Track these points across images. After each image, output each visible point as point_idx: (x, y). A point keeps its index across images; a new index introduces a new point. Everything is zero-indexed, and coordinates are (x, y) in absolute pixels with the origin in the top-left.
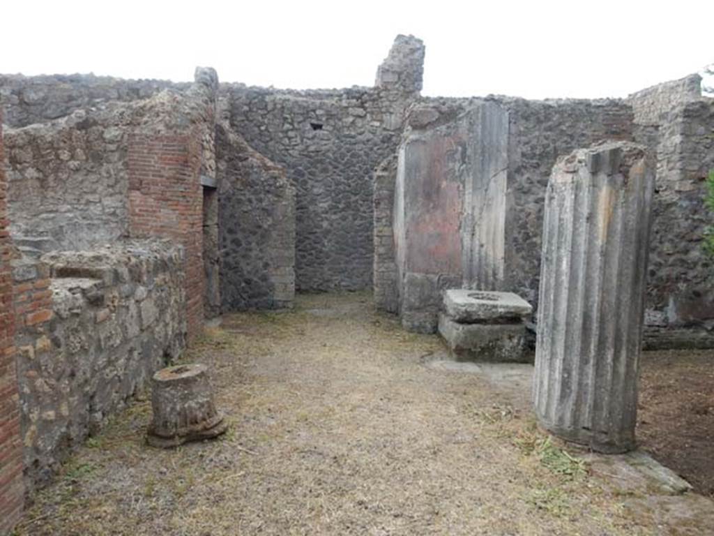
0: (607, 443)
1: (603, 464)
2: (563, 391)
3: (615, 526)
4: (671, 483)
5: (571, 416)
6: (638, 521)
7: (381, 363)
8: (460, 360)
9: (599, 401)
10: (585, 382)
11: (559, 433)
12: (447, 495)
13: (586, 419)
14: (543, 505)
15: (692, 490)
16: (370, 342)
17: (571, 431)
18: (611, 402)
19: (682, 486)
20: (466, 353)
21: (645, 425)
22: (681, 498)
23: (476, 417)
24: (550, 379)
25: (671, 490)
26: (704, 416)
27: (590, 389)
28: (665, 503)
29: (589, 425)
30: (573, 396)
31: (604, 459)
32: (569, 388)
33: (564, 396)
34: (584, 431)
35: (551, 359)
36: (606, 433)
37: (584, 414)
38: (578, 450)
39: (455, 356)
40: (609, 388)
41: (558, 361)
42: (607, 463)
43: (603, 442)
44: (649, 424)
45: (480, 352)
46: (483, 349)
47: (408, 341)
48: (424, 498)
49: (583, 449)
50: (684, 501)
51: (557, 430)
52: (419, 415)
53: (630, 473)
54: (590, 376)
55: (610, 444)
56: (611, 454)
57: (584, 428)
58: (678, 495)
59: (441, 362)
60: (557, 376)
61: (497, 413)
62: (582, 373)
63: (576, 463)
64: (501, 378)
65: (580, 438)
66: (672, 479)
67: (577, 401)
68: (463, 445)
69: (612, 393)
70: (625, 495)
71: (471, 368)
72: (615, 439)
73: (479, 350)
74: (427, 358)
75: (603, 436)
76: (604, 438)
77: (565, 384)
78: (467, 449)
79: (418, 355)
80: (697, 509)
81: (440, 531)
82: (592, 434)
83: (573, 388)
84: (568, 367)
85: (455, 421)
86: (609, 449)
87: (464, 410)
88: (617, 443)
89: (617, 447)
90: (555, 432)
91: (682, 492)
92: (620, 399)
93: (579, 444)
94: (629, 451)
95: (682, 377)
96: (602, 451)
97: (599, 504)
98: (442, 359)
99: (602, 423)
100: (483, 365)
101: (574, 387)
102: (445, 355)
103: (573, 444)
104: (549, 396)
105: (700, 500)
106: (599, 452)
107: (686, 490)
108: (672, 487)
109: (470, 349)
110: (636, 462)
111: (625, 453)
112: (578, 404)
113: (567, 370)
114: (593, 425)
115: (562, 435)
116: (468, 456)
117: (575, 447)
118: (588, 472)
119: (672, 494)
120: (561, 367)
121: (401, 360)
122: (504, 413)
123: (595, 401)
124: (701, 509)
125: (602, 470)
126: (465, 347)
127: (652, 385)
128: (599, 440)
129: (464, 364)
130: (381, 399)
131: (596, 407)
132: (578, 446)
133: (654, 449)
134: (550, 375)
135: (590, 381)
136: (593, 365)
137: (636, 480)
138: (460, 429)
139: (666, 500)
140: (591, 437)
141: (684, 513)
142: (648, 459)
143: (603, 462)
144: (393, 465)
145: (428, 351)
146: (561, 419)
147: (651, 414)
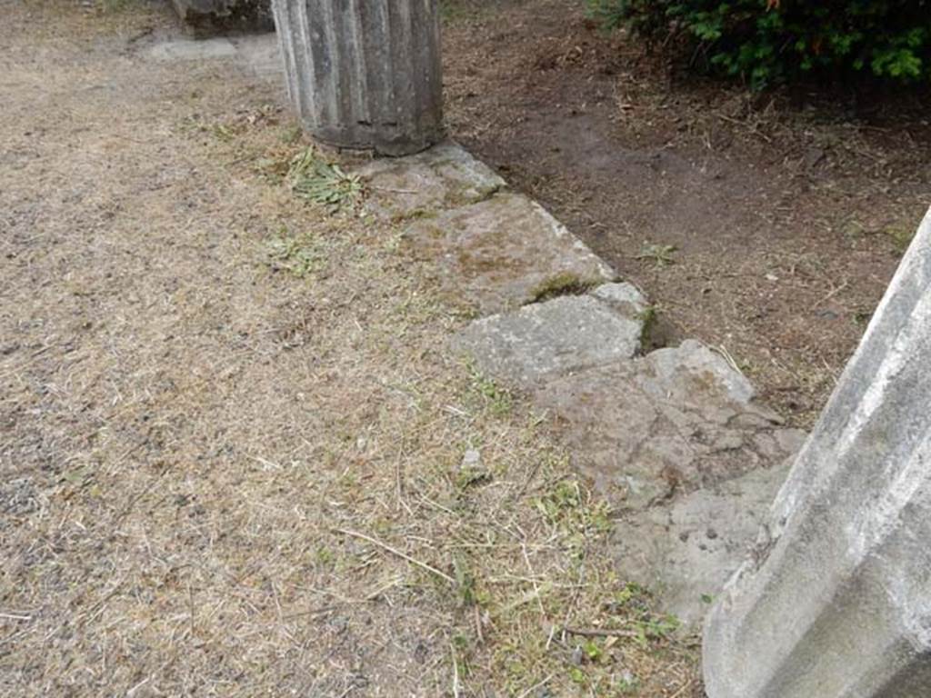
0: (397, 141)
1: (388, 176)
2: (317, 66)
3: (385, 270)
4: (478, 184)
5: (338, 108)
6: (419, 255)
7: (46, 63)
8: (200, 37)
9: (375, 72)
10: (347, 43)
11: (326, 137)
12: (117, 286)
13: (361, 110)
14: (280, 265)
15: (506, 187)
16: (28, 27)
17: (343, 131)
18: (394, 74)
19: (493, 185)
20: (207, 23)
21: (472, 100)
22: (486, 204)
23: (201, 134)
24: (296, 48)
25: (477, 194)
26: (550, 70)
27: (358, 54)
28: (464, 217)
29: (366, 116)
30: (334, 71)
31: (392, 166)
32: (326, 59)
33: (321, 74)
34: (361, 127)
35: (289, 8)
36: (394, 125)
37: (356, 100)
38: (357, 160)
39: (190, 30)
40: (387, 48)
41: (299, 8)
42: (397, 171)
43: (392, 139)
44: (477, 95)
45: (230, 17)
46: (235, 11)
47: (107, 15)
48: (72, 304)
49: (364, 156)
50: (488, 208)
51: (322, 133)
52: (95, 149)
53: (427, 181)
54: (355, 31)
55: (403, 141)
56: (405, 155)
57: (361, 123)
58: (485, 199)
59: (169, 45)
60: (304, 39)
61: (241, 120)
62: (341, 27)
63: (348, 181)
64: (267, 59)
65: (359, 140)
66: (481, 177)
67: (342, 80)
68: (167, 190)
69: (394, 56)
70: (411, 218)
71: (220, 48)
72: (408, 132)
73: (229, 13)
74: (141, 42)
75: (391, 130)
76: (393, 134)
77: (319, 52)
78: (174, 195)
79: (123, 38)
80: (504, 215)
81: (87, 357)
82: (374, 130)
83: (332, 57)
84: (317, 20)
85: (164, 148)
86: (402, 149)
87: (182, 127)
88: (412, 137)
89: (413, 143)
90: (323, 137)
91: (491, 194)
92: (408, 63)
93: (360, 149)
94: (433, 144)
95: (534, 16)
96: (393, 153)
97: (370, 242)
98: (170, 39)
99: (386, 108)
100: (241, 41)
101: (333, 55)
102: (176, 31)
103: (351, 151)
104: (301, 77)
105: (510, 201)
106: (387, 156)
107: (497, 190)
108: (477, 189)
109: (213, 14)
110: (438, 160)
111: (428, 148)
112: (344, 84)
113: (316, 26)
114: (372, 118)
115: (332, 140)
116: (170, 209)
117: (354, 156)
118: (363, 192)
119: (477, 201)
120: (306, 23)
121: (89, 51)
122: (252, 119)
123: (369, 75)
124: (509, 215)
125: (386, 183)
126: (203, 11)
127: (492, 34)
128: (385, 137)
129: (206, 43)
130: (28, 134)
131: (372, 85)
132: (358, 153)
133: (475, 133)
134: (294, 39)
135: (355, 40)
136: (355, 10)
137: (431, 190)
138: (169, 161)
139: (465, 212)
140: (371, 135)
141: (485, 227)
142: (458, 152)
143: (391, 171)
144: (22, 256)
145: (142, 28)
146: (325, 115)
147: (483, 79)
